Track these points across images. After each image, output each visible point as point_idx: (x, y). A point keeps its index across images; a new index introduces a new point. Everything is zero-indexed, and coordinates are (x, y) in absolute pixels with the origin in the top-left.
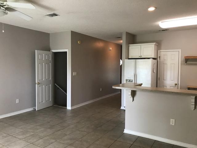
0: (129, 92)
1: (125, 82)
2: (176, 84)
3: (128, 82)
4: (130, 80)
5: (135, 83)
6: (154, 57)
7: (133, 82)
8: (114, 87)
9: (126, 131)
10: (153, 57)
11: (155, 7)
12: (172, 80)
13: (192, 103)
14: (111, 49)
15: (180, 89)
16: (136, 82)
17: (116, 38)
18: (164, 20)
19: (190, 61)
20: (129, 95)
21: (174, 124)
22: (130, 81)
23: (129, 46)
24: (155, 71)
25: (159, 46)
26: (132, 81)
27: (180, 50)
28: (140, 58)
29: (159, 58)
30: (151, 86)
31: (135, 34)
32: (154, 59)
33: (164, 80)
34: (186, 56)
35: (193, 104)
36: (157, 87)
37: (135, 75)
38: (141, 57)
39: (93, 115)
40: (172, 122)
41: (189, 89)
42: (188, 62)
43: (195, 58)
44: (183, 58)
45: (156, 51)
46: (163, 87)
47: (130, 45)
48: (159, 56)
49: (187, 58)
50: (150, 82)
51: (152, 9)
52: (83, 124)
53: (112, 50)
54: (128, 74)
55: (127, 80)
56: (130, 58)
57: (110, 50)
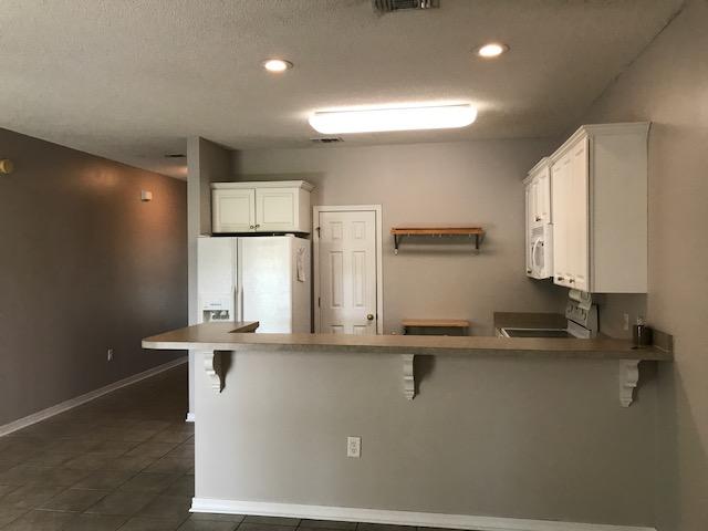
0: (207, 358)
1: (201, 320)
2: (372, 319)
3: (211, 320)
4: (220, 311)
5: (236, 322)
6: (300, 231)
7: (231, 319)
8: (146, 345)
9: (200, 505)
10: (297, 228)
11: (288, 62)
12: (358, 305)
13: (407, 378)
14: (149, 196)
15: (384, 333)
16: (239, 320)
17: (167, 156)
18: (321, 105)
19: (409, 243)
20: (207, 370)
21: (357, 454)
22: (218, 314)
23: (212, 190)
24: (305, 276)
25: (315, 190)
26: (227, 316)
27: (379, 208)
28: (253, 231)
29: (316, 233)
30: (293, 331)
31: (235, 147)
32: (298, 235)
33: (334, 305)
34: (395, 227)
35: (409, 381)
36: (313, 332)
37: (236, 293)
38: (259, 230)
39: (69, 464)
40: (353, 446)
41: (408, 330)
42: (402, 247)
43: (419, 232)
44: (389, 235)
45: (307, 211)
46: (334, 331)
47: (217, 185)
48: (315, 227)
49: (398, 232)
50: (288, 315)
51: (276, 66)
52: (21, 504)
53: (151, 199)
54: (209, 291)
55: (207, 313)
56: (218, 230)
57: (147, 200)
